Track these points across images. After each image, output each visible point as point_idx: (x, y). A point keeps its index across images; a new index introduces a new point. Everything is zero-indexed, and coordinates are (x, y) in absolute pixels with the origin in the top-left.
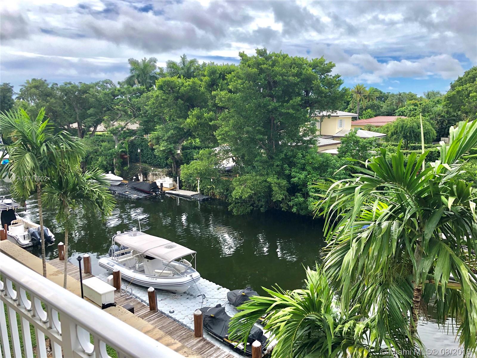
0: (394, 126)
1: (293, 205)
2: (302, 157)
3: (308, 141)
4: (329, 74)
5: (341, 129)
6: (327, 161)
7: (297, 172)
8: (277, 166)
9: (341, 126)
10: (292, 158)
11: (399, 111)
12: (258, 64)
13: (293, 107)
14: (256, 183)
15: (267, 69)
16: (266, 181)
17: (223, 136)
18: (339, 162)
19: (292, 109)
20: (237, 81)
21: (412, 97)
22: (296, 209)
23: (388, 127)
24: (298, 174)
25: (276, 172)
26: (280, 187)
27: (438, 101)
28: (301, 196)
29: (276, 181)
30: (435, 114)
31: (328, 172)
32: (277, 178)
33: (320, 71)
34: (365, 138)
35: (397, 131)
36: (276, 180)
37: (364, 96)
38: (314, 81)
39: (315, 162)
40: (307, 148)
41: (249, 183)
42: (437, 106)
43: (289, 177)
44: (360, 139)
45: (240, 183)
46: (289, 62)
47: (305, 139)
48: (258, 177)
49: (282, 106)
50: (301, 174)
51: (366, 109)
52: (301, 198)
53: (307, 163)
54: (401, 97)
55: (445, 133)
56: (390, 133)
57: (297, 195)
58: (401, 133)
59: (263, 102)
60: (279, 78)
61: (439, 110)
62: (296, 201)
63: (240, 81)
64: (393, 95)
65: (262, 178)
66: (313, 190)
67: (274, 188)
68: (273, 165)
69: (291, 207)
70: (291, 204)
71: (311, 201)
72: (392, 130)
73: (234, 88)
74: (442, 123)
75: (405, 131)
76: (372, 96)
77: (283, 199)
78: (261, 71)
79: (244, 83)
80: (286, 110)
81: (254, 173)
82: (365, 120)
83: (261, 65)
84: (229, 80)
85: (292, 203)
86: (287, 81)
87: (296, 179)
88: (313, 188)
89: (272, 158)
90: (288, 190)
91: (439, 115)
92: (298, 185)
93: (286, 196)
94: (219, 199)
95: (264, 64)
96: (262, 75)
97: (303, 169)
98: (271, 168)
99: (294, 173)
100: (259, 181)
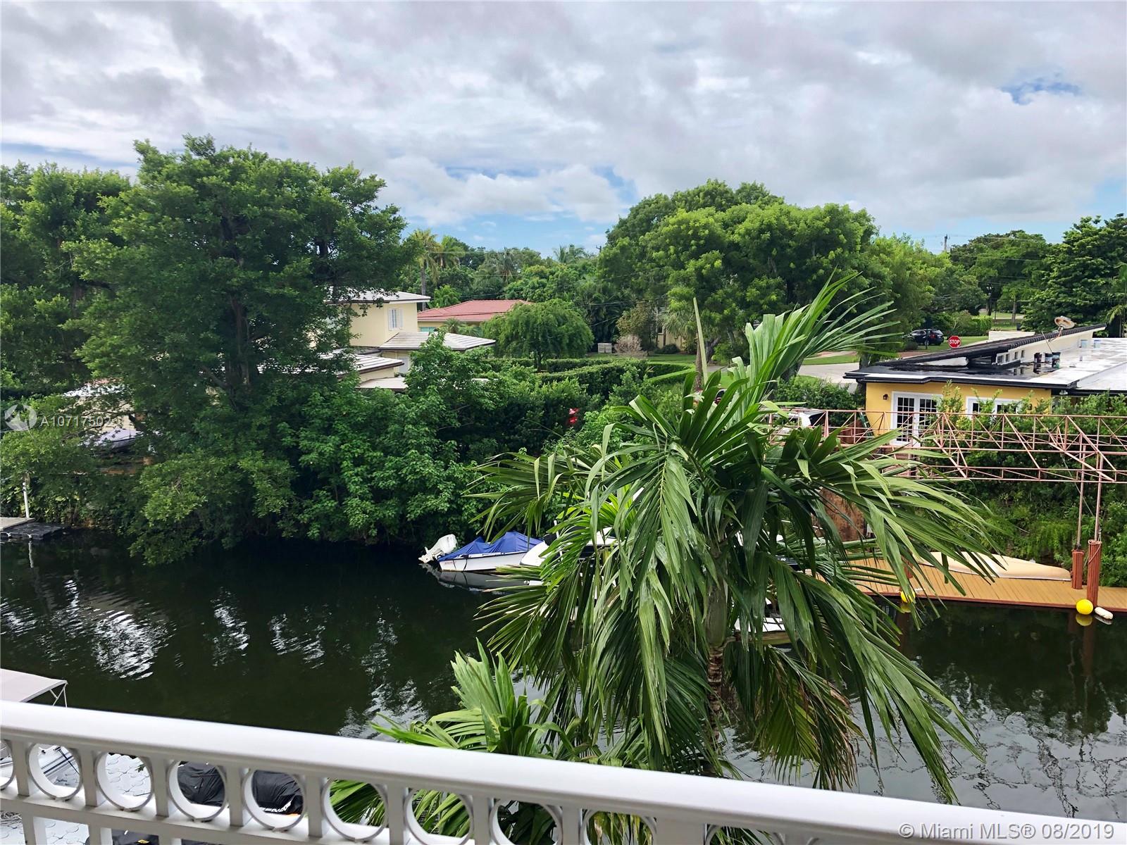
0: (510, 323)
1: (310, 520)
2: (324, 402)
3: (332, 361)
4: (372, 204)
5: (395, 331)
6: (384, 407)
7: (312, 439)
8: (261, 427)
9: (395, 325)
10: (297, 406)
11: (510, 290)
12: (190, 174)
13: (294, 282)
14: (208, 475)
15: (220, 187)
16: (234, 468)
17: (105, 359)
18: (414, 408)
19: (291, 286)
20: (137, 215)
21: (531, 259)
22: (319, 529)
23: (496, 325)
24: (317, 444)
25: (258, 444)
26: (274, 480)
27: (584, 267)
28: (328, 496)
29: (262, 465)
30: (582, 294)
31: (387, 433)
32: (264, 457)
33: (350, 196)
34: (462, 351)
35: (517, 333)
36: (260, 463)
37: (433, 255)
38: (339, 220)
39: (356, 411)
40: (331, 378)
41: (189, 478)
42: (584, 278)
43: (293, 454)
44: (453, 353)
45: (162, 481)
46: (276, 171)
47: (323, 357)
48: (212, 461)
49: (265, 278)
50: (325, 442)
51: (441, 284)
52: (329, 500)
53: (336, 415)
54: (510, 258)
55: (603, 334)
56: (502, 337)
57: (317, 496)
58: (525, 337)
59: (213, 270)
60: (251, 210)
61: (590, 286)
62: (317, 511)
63: (144, 216)
64: (493, 255)
65: (224, 462)
66: (356, 480)
67: (258, 485)
68: (248, 426)
69: (307, 526)
70: (304, 518)
71: (354, 505)
72: (507, 330)
73: (131, 234)
74: (597, 313)
75: (533, 332)
76: (451, 254)
77: (283, 510)
78: (204, 191)
79: (160, 220)
80: (276, 288)
81: (199, 449)
82: (443, 311)
83: (201, 176)
84: (108, 212)
85: (307, 516)
86: (274, 218)
87: (314, 455)
88: (357, 475)
89: (243, 409)
90: (295, 485)
91: (590, 296)
92: (318, 470)
93: (290, 500)
94: (95, 529)
95: (209, 174)
96: (205, 203)
97: (328, 430)
98: (245, 434)
99: (305, 442)
100: (216, 470)
